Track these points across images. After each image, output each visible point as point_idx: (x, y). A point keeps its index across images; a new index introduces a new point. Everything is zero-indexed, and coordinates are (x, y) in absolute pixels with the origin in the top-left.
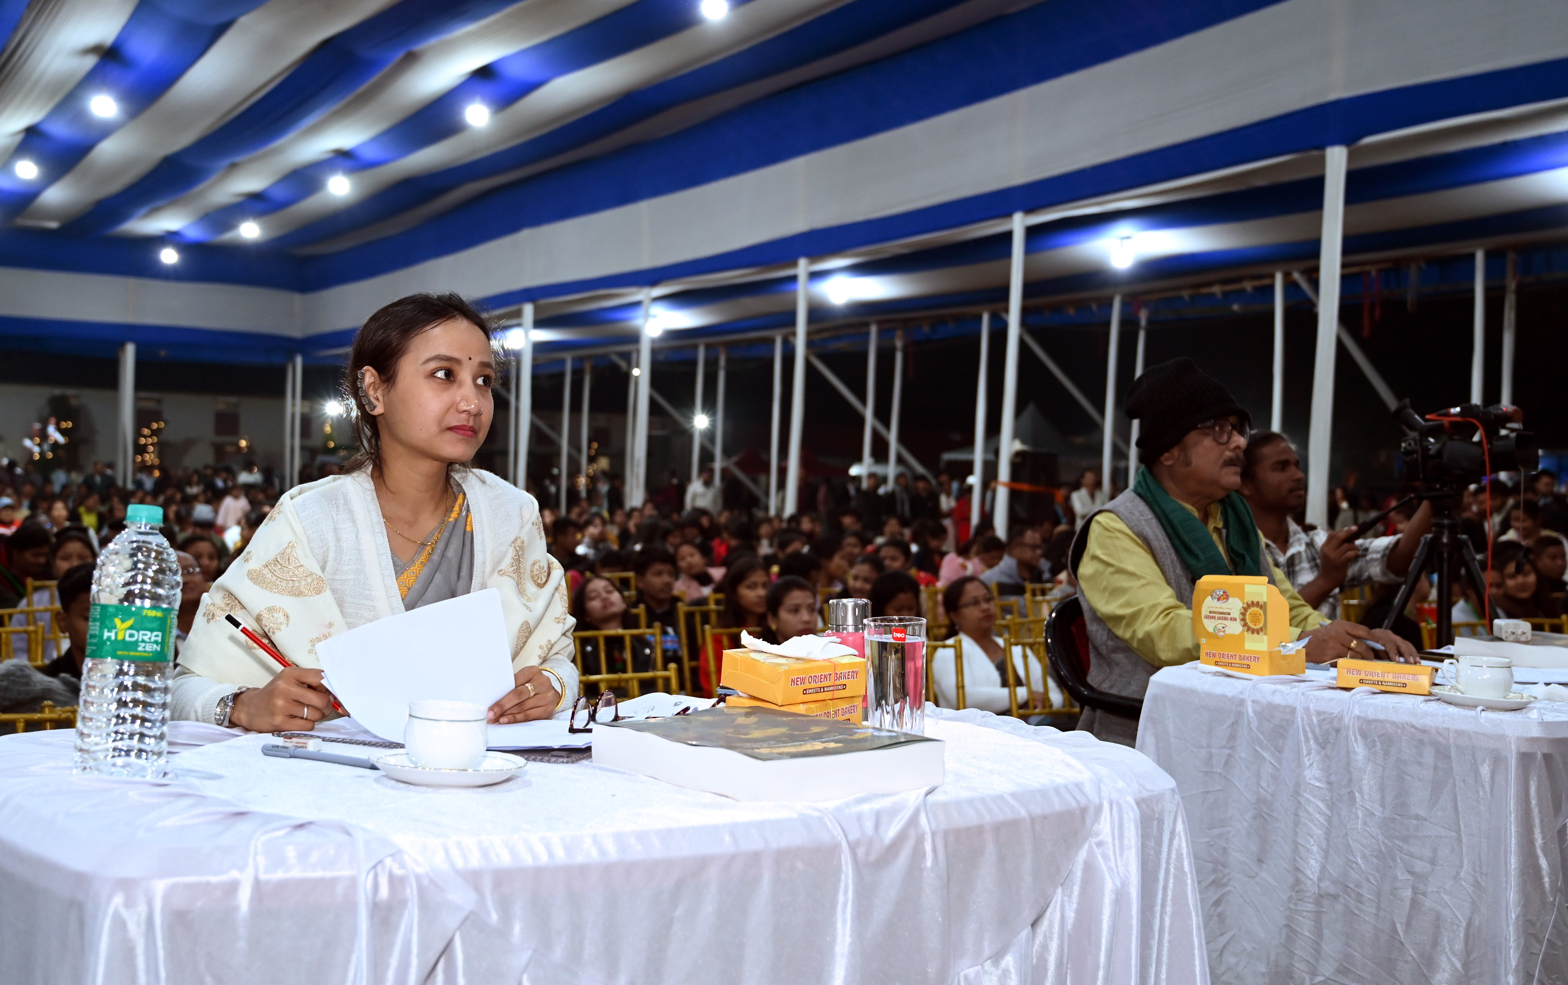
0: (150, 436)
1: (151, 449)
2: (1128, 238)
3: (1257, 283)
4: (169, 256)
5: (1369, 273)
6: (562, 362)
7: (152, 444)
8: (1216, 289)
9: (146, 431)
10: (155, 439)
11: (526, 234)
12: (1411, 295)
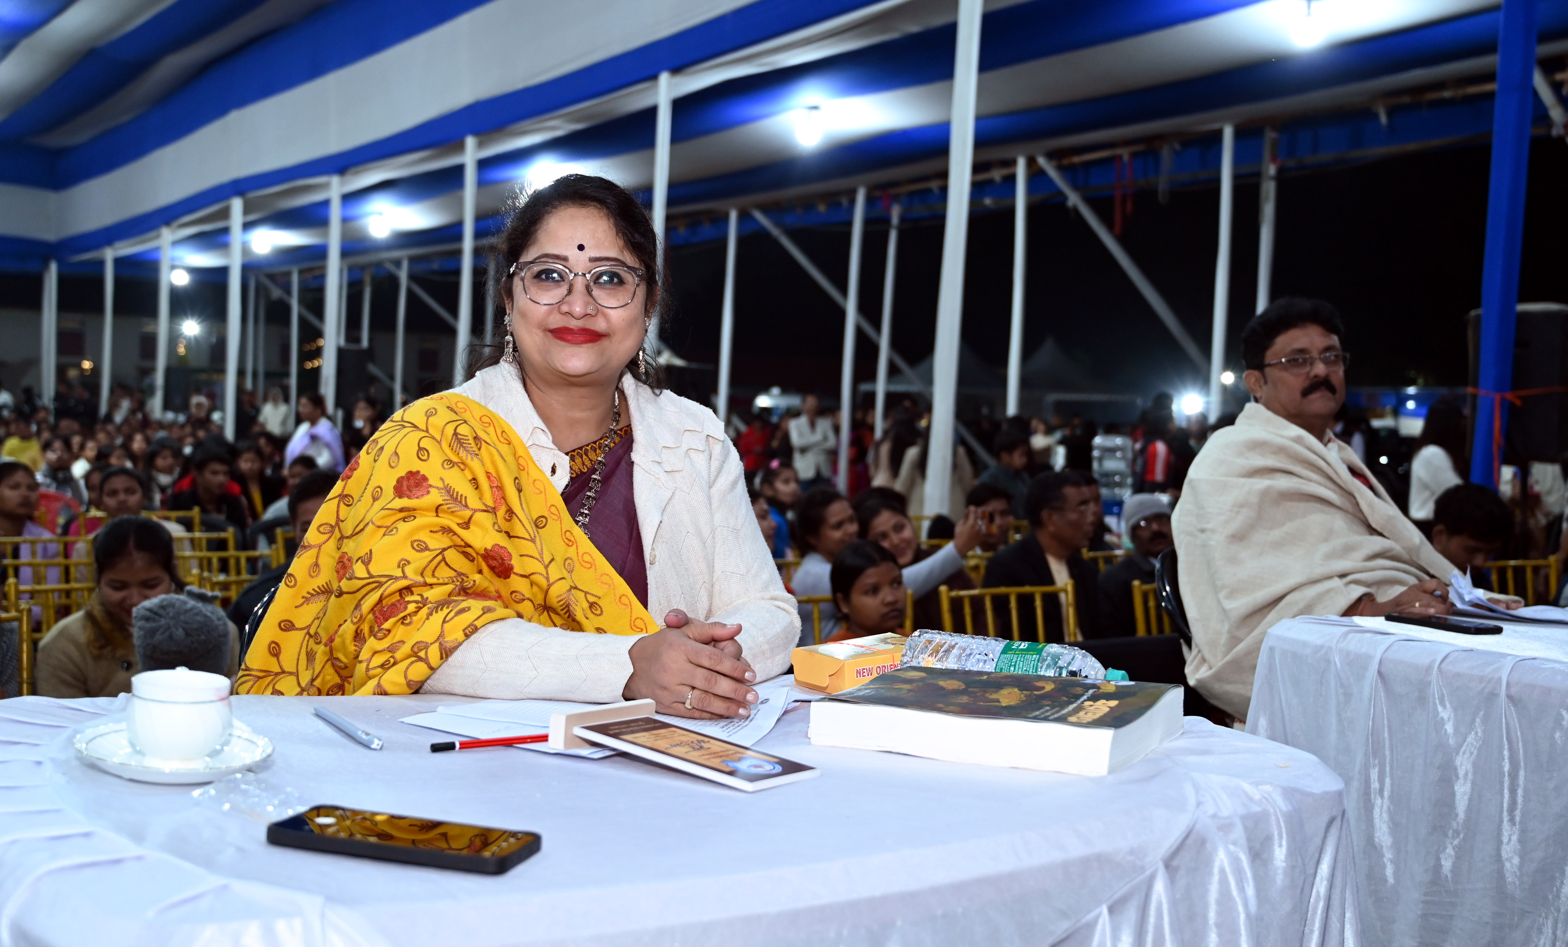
2: (816, 108)
3: (1005, 171)
5: (1121, 157)
11: (235, 117)
12: (1163, 183)
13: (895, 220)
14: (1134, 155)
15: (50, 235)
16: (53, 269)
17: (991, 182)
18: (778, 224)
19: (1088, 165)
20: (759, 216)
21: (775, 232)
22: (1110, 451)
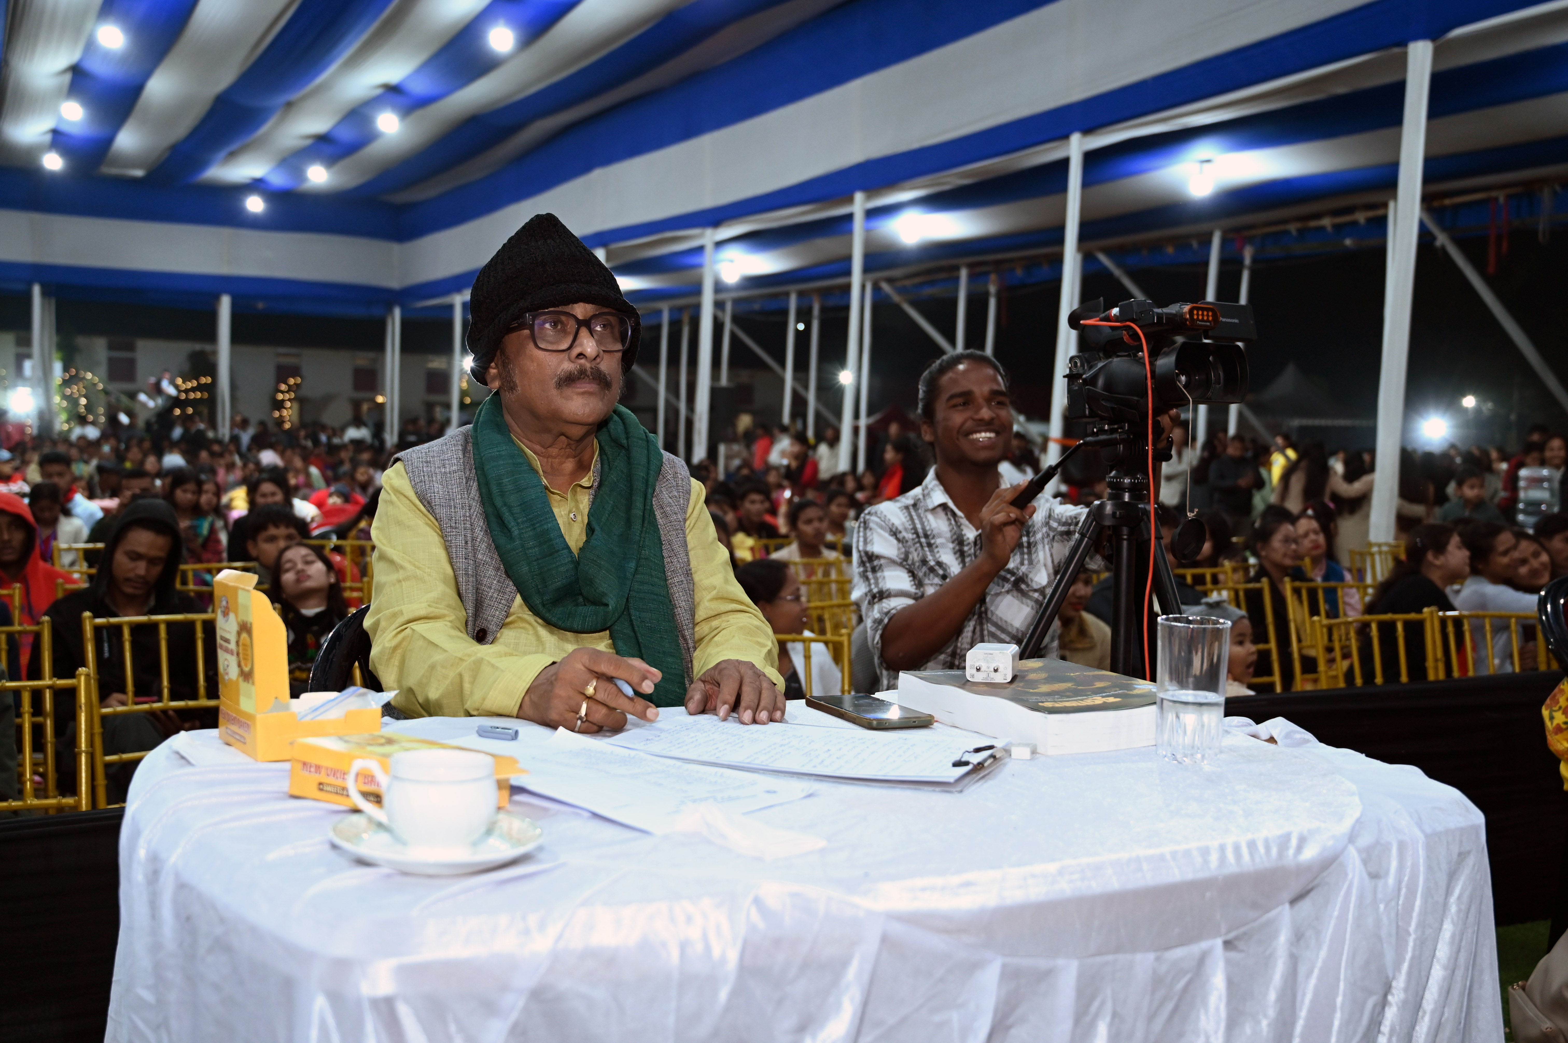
0: (287, 392)
1: (288, 404)
2: (1208, 161)
3: (1371, 214)
4: (255, 205)
5: (1496, 199)
6: (659, 312)
7: (289, 400)
8: (1326, 222)
9: (283, 387)
10: (293, 395)
11: (598, 174)
12: (1542, 225)
13: (1247, 261)
14: (1509, 197)
15: (394, 283)
16: (397, 313)
17: (1355, 223)
18: (1119, 265)
19: (1457, 207)
20: (1103, 258)
21: (1117, 272)
22: (1536, 482)
